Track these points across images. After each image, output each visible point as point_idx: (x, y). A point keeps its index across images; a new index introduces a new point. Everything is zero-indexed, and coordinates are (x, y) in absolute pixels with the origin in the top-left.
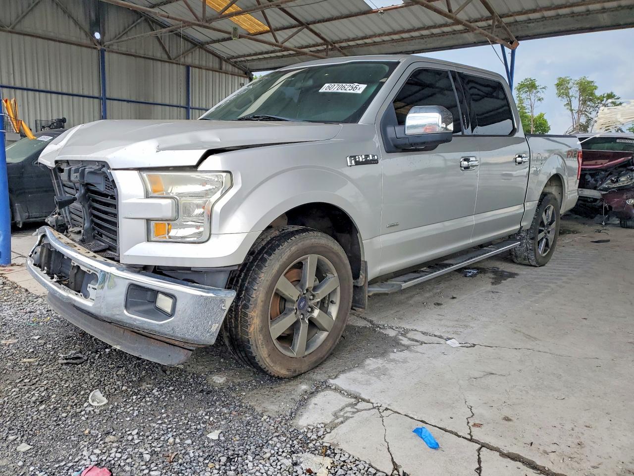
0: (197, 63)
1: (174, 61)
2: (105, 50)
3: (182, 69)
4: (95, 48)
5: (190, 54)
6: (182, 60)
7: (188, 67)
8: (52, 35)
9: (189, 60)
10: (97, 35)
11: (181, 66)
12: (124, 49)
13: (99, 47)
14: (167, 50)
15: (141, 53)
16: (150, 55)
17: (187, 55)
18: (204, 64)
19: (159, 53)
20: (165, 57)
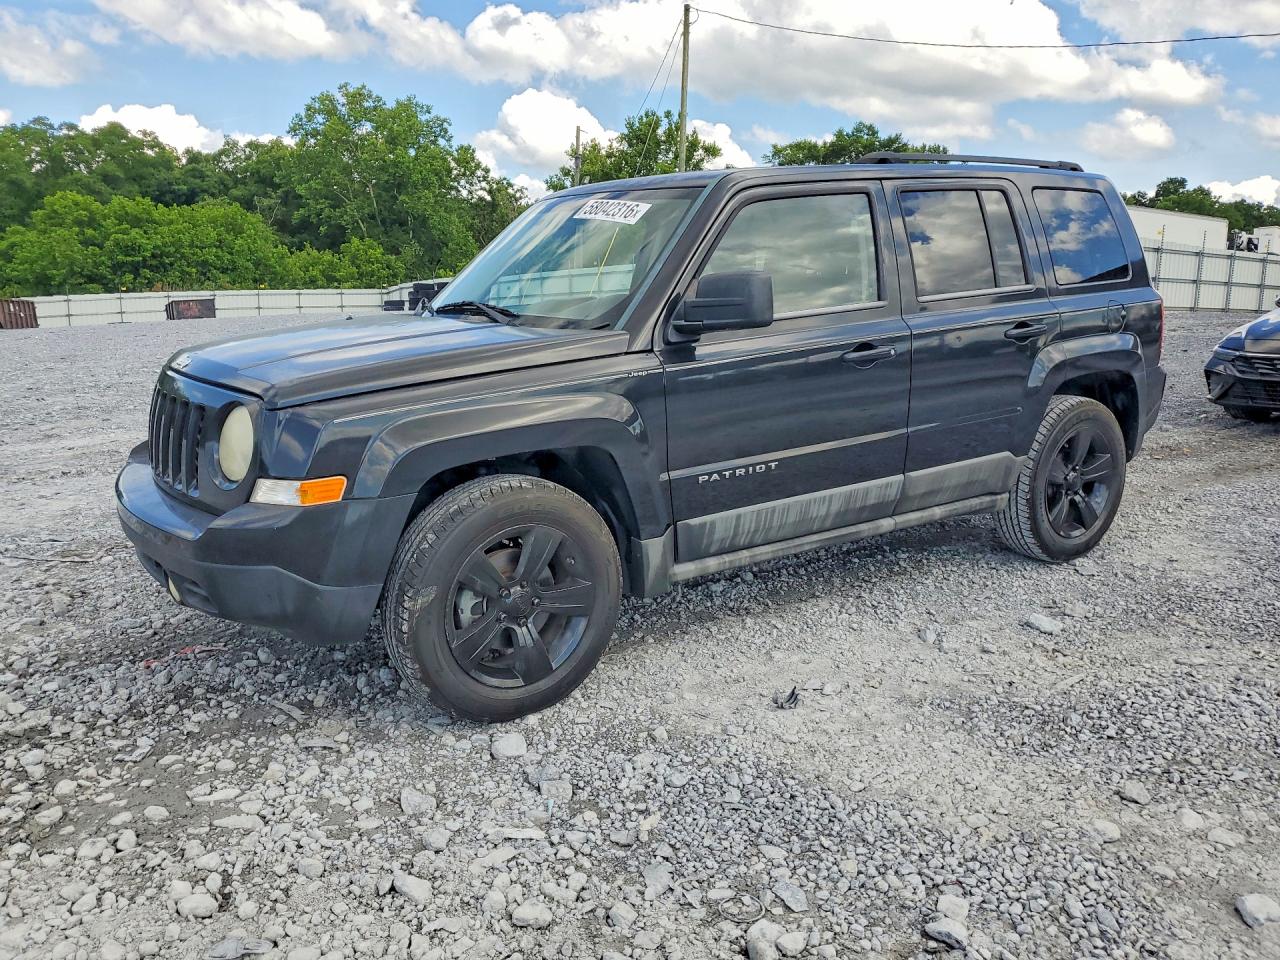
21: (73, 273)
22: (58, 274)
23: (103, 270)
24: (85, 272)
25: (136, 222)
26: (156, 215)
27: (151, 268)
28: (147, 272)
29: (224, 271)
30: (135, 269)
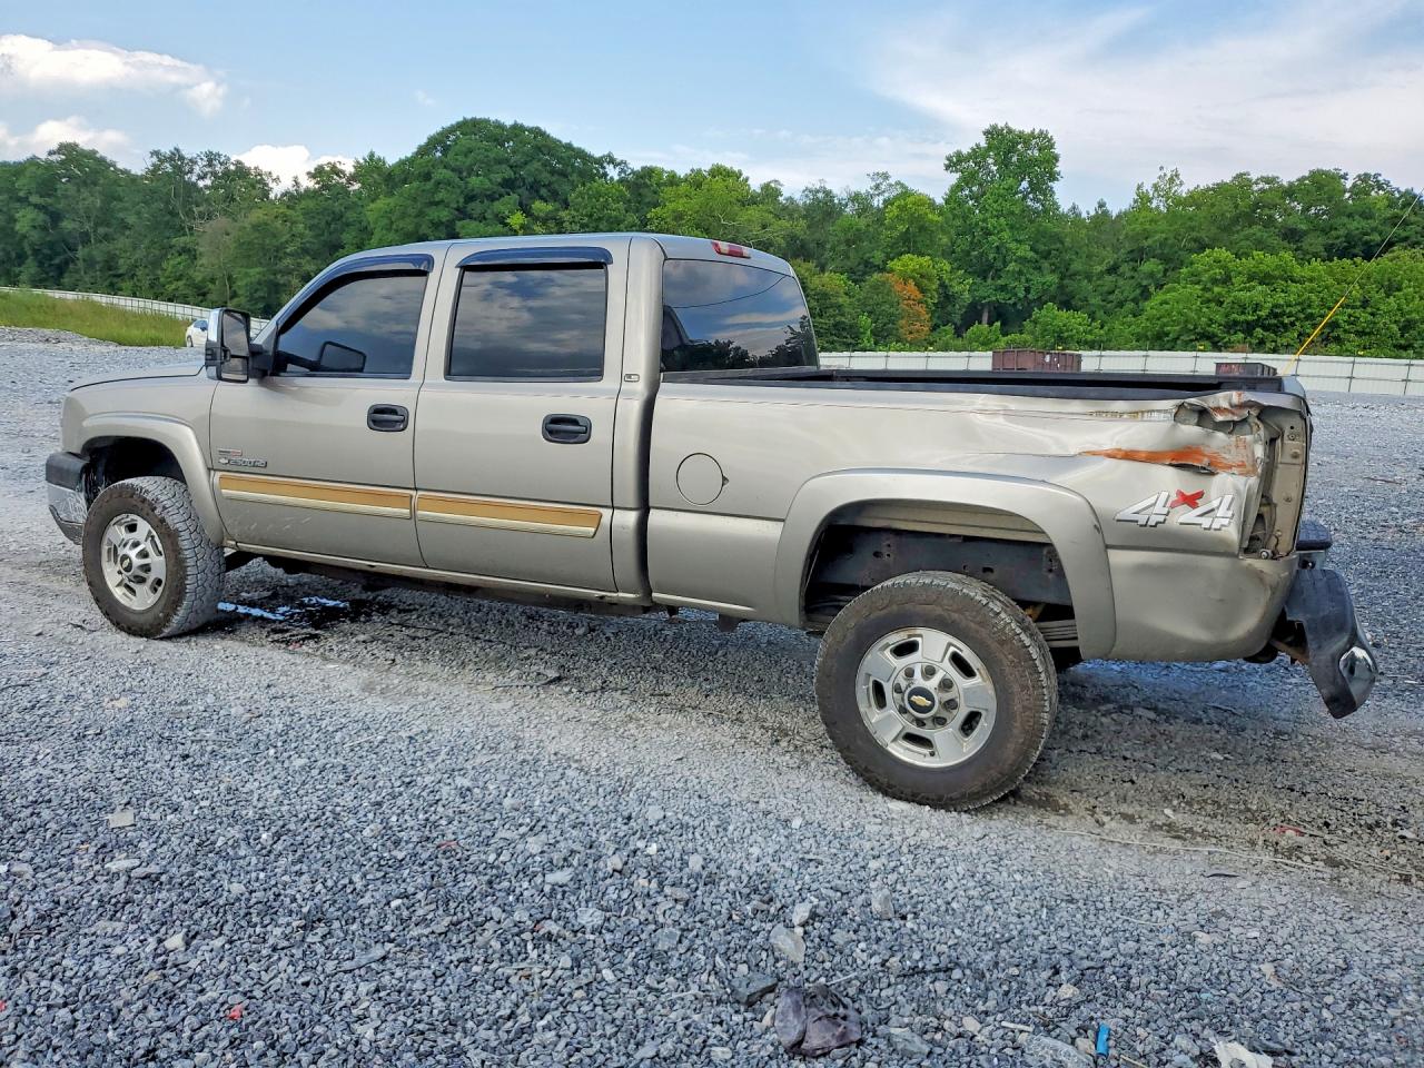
21: (1186, 330)
22: (1174, 330)
23: (1214, 329)
24: (1199, 330)
25: (1266, 279)
26: (1298, 271)
27: (1265, 328)
28: (1259, 332)
29: (1360, 334)
30: (1249, 328)
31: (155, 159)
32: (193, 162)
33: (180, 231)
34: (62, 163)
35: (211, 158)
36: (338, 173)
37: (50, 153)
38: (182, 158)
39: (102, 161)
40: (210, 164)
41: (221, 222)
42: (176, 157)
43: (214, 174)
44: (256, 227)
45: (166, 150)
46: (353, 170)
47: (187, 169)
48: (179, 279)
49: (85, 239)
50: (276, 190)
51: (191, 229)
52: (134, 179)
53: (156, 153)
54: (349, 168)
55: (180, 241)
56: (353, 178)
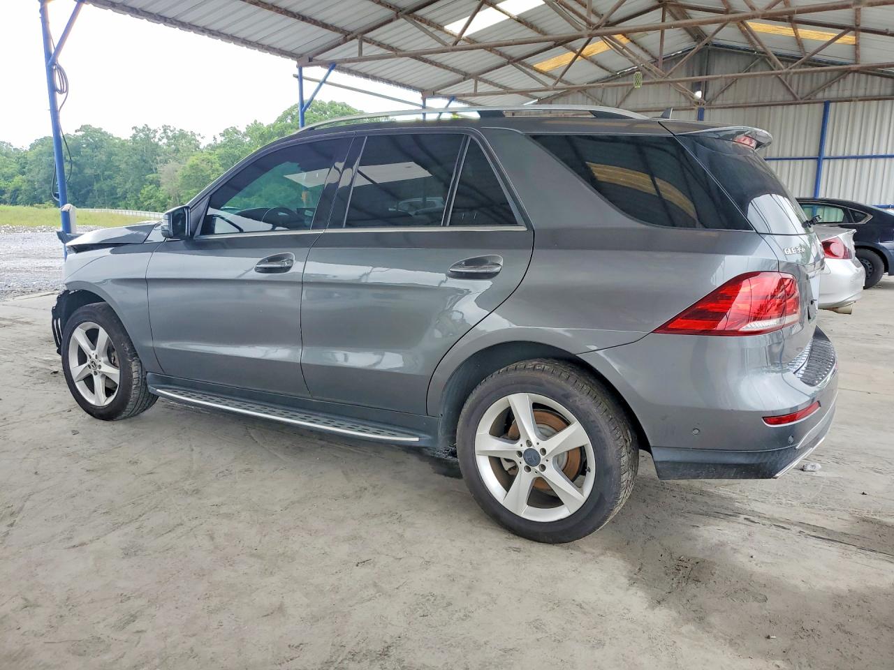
0: (847, 94)
1: (802, 101)
2: (704, 109)
3: (819, 108)
4: (693, 109)
5: (836, 84)
6: (820, 96)
7: (826, 104)
8: (651, 106)
9: (833, 93)
10: (699, 94)
11: (817, 105)
12: (730, 102)
13: (697, 107)
14: (794, 90)
15: (754, 100)
16: (767, 100)
17: (830, 86)
18: (861, 93)
19: (780, 95)
20: (789, 98)
31: (134, 132)
32: (155, 131)
33: (151, 170)
34: (83, 136)
35: (165, 129)
36: (237, 132)
37: (76, 131)
38: (149, 129)
39: (105, 134)
40: (165, 132)
41: (172, 165)
42: (146, 129)
43: (168, 137)
44: (192, 167)
45: (140, 127)
46: (245, 130)
47: (152, 135)
48: (150, 198)
49: (97, 178)
50: (203, 144)
51: (156, 169)
52: (123, 144)
53: (135, 128)
54: (243, 130)
55: (150, 176)
56: (245, 135)
